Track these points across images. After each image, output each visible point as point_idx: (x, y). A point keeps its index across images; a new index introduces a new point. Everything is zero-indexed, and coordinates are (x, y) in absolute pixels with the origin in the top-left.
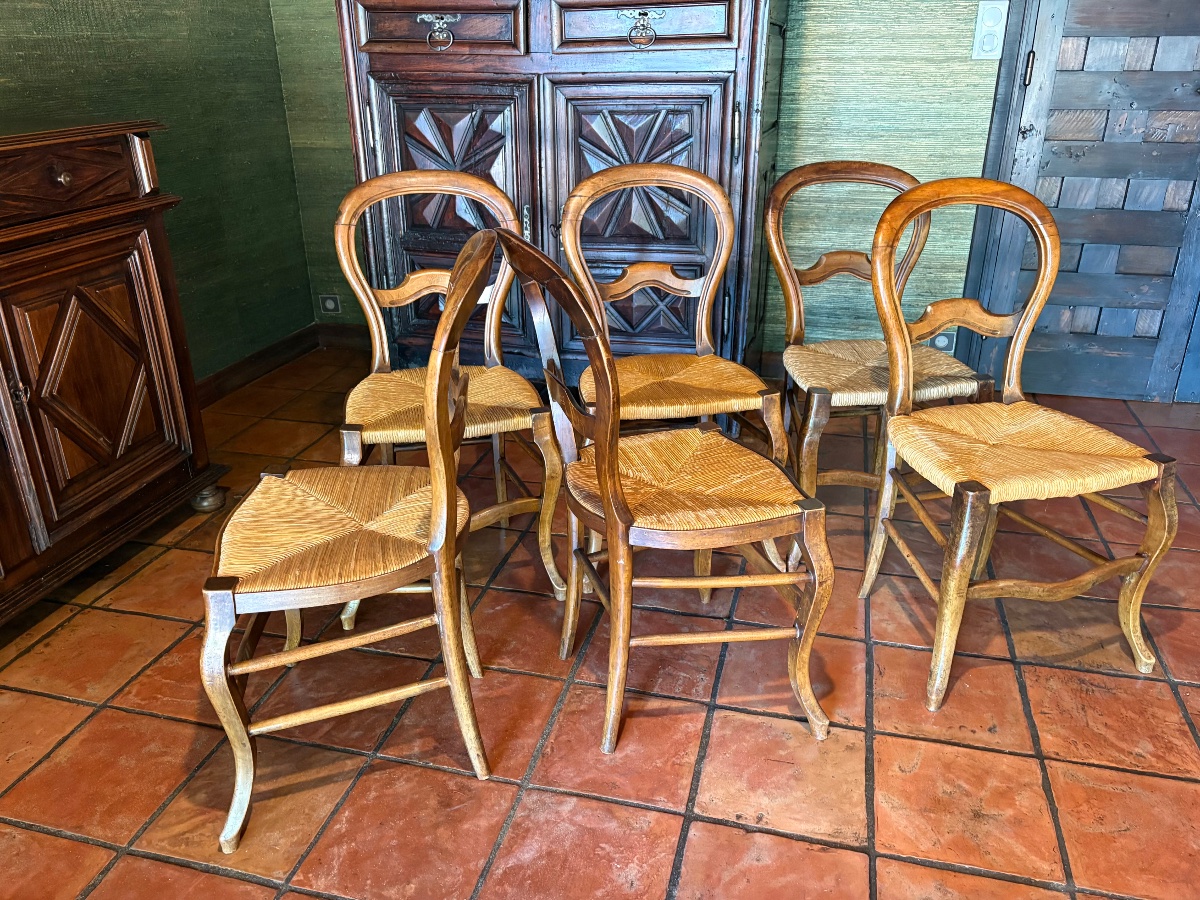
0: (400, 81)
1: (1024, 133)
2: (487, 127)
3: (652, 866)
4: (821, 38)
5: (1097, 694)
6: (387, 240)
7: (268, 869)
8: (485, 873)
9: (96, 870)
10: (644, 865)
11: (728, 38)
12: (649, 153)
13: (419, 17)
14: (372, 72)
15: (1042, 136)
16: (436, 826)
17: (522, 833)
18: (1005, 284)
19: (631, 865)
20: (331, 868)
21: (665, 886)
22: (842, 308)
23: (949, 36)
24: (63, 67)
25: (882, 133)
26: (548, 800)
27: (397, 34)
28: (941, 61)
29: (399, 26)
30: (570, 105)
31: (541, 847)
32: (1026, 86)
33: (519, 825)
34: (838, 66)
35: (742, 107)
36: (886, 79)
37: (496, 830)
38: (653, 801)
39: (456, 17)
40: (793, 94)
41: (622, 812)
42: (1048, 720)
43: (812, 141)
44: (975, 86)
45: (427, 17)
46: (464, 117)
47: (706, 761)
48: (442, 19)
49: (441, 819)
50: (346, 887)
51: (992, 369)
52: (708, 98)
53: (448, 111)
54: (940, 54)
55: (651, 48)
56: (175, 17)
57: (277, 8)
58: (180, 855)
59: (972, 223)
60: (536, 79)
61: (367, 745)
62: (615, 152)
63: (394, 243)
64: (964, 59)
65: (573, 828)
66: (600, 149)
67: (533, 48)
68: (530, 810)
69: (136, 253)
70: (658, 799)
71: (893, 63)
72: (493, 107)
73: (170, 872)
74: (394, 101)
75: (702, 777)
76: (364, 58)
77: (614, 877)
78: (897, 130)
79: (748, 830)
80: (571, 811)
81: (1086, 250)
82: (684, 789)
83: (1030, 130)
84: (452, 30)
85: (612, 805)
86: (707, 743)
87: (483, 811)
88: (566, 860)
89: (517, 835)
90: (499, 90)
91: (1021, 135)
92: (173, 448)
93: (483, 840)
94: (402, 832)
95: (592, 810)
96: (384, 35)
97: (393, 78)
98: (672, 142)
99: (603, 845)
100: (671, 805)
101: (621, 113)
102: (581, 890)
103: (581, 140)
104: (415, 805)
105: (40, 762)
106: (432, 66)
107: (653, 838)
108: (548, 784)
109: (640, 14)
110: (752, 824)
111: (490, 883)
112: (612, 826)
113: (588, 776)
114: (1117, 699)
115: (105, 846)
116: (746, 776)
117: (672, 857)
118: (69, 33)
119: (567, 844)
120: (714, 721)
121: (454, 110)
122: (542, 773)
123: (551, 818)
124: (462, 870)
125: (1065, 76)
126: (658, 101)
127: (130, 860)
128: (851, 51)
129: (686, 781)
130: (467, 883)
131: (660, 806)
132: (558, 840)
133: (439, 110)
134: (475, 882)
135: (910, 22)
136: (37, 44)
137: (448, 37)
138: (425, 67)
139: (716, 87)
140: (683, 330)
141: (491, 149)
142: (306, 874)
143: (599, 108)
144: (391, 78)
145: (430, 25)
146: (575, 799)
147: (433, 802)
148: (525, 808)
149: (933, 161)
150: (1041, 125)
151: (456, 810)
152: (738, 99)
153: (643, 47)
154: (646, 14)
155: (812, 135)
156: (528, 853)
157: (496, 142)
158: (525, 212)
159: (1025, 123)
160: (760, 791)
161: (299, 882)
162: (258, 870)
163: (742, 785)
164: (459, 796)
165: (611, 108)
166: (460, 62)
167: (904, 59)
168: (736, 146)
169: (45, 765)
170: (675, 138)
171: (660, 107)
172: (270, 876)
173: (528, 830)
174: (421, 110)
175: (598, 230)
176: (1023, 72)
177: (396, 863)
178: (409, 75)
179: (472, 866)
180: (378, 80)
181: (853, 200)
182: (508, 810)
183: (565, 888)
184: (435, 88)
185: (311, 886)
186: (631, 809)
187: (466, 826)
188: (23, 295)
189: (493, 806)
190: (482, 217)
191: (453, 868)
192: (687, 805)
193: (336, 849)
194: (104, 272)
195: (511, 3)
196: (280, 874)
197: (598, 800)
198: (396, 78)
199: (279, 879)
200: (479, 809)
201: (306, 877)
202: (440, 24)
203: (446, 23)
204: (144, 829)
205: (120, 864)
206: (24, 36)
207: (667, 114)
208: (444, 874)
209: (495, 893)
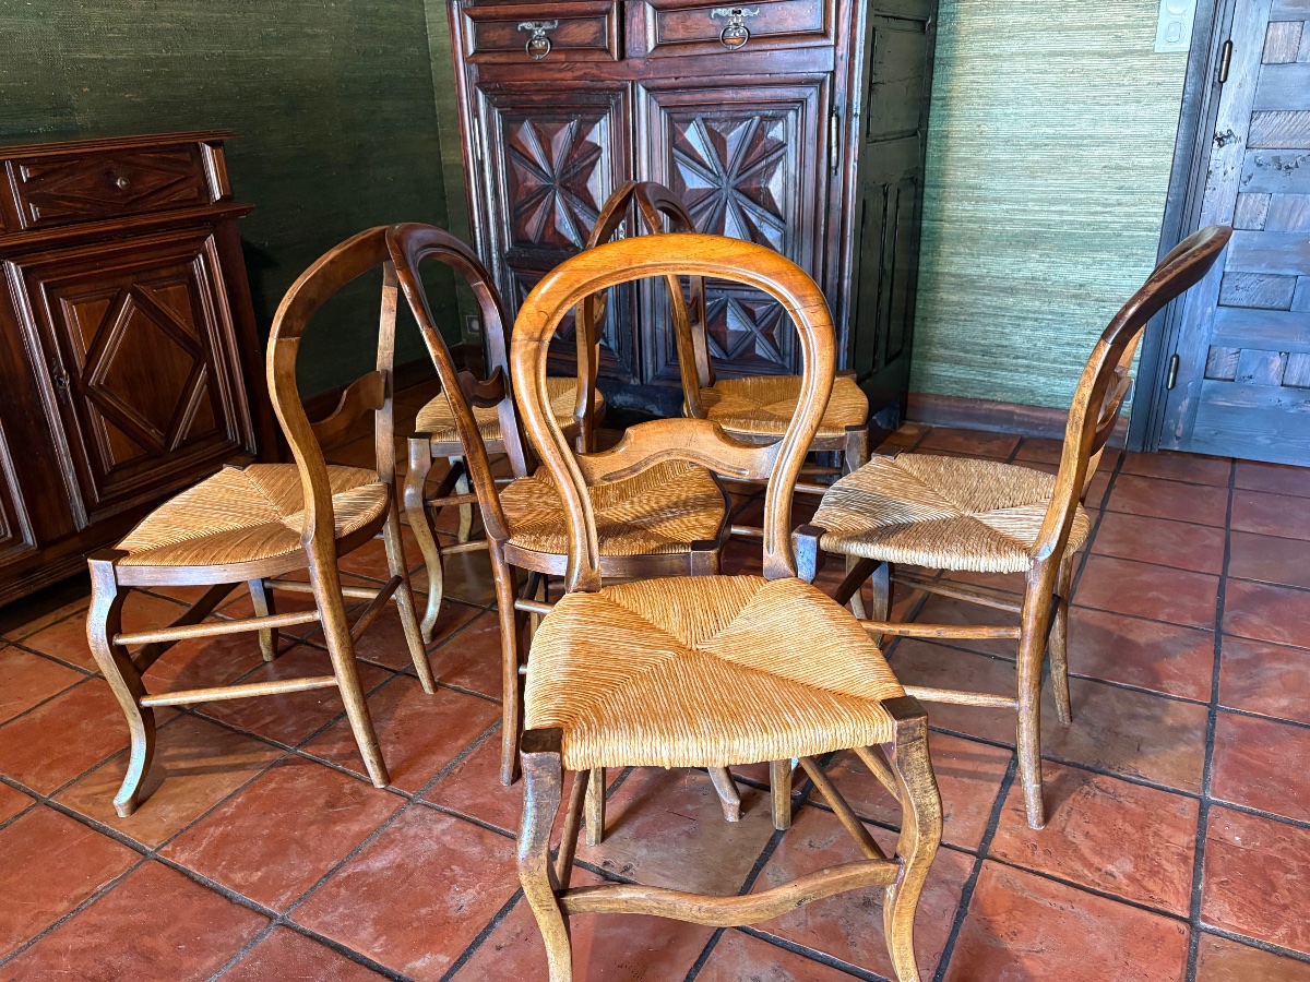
0: (505, 92)
1: (1221, 140)
2: (584, 137)
3: (490, 895)
4: (976, 33)
5: (1098, 800)
6: (494, 255)
7: (147, 837)
8: (330, 874)
9: (13, 812)
10: (483, 893)
11: (824, 34)
12: (742, 164)
13: (520, 25)
14: (480, 84)
15: (1243, 143)
16: (312, 823)
17: (388, 842)
18: (1197, 322)
19: (471, 890)
20: (199, 845)
21: (491, 916)
22: (998, 346)
23: (1125, 26)
24: (191, 83)
25: (1046, 141)
26: (428, 817)
27: (499, 43)
28: (1117, 56)
29: (499, 35)
30: (663, 113)
31: (395, 859)
32: (1222, 83)
33: (387, 835)
34: (995, 65)
35: (842, 112)
36: (1051, 78)
37: (364, 836)
39: (553, 23)
40: (943, 98)
41: (491, 839)
42: (1017, 818)
43: (964, 153)
44: (1159, 84)
45: (528, 25)
46: (562, 127)
48: (540, 26)
49: (319, 818)
50: (202, 864)
51: (1181, 425)
52: (802, 102)
53: (548, 121)
54: (1115, 47)
55: (744, 49)
56: (316, 36)
57: (432, 25)
58: (84, 812)
59: (1156, 248)
60: (630, 85)
61: (293, 740)
62: (708, 163)
63: (501, 259)
64: (1146, 53)
65: (435, 847)
66: (694, 159)
67: (629, 53)
68: (407, 823)
69: (201, 256)
71: (1059, 59)
72: (591, 117)
73: (69, 825)
74: (499, 112)
76: (474, 67)
77: (447, 898)
78: (1065, 137)
79: (608, 877)
80: (443, 830)
81: (1300, 285)
83: (1228, 137)
84: (551, 36)
85: (485, 830)
86: (619, 785)
87: (361, 817)
88: (411, 875)
89: (381, 844)
90: (595, 99)
91: (1216, 143)
92: (234, 447)
93: (346, 843)
94: (278, 824)
95: (464, 832)
96: (489, 45)
97: (498, 89)
98: (765, 152)
99: (453, 867)
101: (715, 120)
102: (409, 905)
103: (674, 151)
104: (303, 801)
105: (20, 716)
106: (535, 76)
107: (507, 869)
108: (438, 802)
109: (734, 12)
110: (615, 872)
111: (331, 882)
112: (474, 851)
113: (479, 800)
114: (1120, 807)
115: (31, 795)
116: (637, 825)
117: (515, 890)
118: (201, 51)
119: (421, 860)
121: (553, 121)
122: (438, 791)
123: (422, 833)
124: (311, 867)
125: (1273, 70)
126: (752, 107)
127: (43, 809)
128: (1013, 47)
130: (309, 880)
132: (416, 855)
133: (540, 121)
134: (317, 880)
135: (1079, 11)
136: (165, 62)
137: (546, 45)
138: (529, 77)
139: (813, 90)
140: (778, 359)
141: (588, 161)
142: (175, 846)
143: (693, 115)
144: (495, 89)
145: (531, 32)
146: (454, 820)
147: (321, 801)
148: (402, 820)
149: (1108, 173)
150: (1240, 130)
151: (338, 812)
152: (837, 102)
153: (736, 47)
154: (740, 12)
155: (964, 145)
156: (380, 862)
157: (593, 154)
159: (1221, 128)
160: (644, 842)
161: (167, 854)
162: (138, 837)
163: (628, 832)
164: (348, 799)
165: (705, 115)
166: (561, 70)
167: (1074, 54)
168: (834, 154)
169: (22, 719)
170: (769, 146)
171: (754, 113)
172: (143, 843)
173: (392, 841)
174: (524, 120)
176: (1218, 67)
177: (256, 851)
178: (513, 86)
179: (322, 866)
180: (484, 92)
181: (1011, 220)
182: (386, 820)
183: (395, 901)
184: (535, 98)
185: (173, 858)
186: (502, 838)
187: (338, 828)
188: (71, 290)
189: (374, 813)
191: (304, 864)
193: (212, 830)
194: (164, 273)
195: (604, 7)
196: (154, 842)
197: (476, 824)
198: (501, 89)
199: (152, 847)
200: (359, 814)
201: (174, 850)
202: (539, 32)
203: (545, 31)
204: (69, 785)
205: (34, 812)
206: (153, 54)
207: (761, 121)
208: (293, 868)
209: (329, 894)
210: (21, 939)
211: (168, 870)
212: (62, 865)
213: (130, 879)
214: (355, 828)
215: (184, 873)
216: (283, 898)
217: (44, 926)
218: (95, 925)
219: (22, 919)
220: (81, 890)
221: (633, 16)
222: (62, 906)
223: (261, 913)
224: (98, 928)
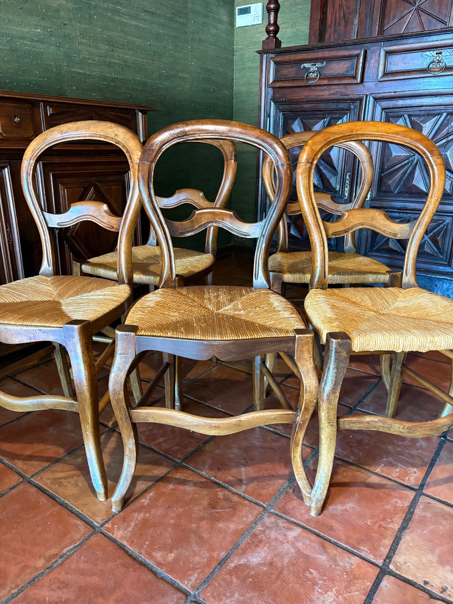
0: (288, 103)
7: (95, 515)
8: (222, 562)
9: (8, 486)
10: (340, 596)
13: (303, 65)
14: (273, 99)
16: (202, 519)
17: (256, 542)
19: (330, 593)
20: (128, 526)
26: (281, 524)
27: (289, 76)
29: (290, 71)
30: (383, 112)
31: (266, 557)
33: (255, 535)
37: (240, 533)
38: (358, 549)
39: (323, 63)
41: (332, 550)
45: (307, 65)
46: (319, 122)
47: (406, 531)
48: (315, 65)
49: (206, 515)
50: (133, 542)
53: (311, 119)
55: (441, 74)
57: (236, 80)
58: (53, 491)
60: (365, 97)
61: (179, 456)
65: (292, 550)
67: (365, 80)
68: (267, 527)
70: (362, 548)
72: (338, 116)
73: (43, 499)
74: (283, 114)
75: (401, 542)
76: (270, 91)
77: (314, 598)
79: (432, 596)
80: (295, 537)
82: (385, 547)
84: (320, 71)
85: (326, 541)
86: (410, 518)
87: (235, 519)
88: (281, 573)
89: (253, 542)
90: (342, 106)
93: (229, 538)
94: (179, 516)
95: (310, 540)
96: (283, 77)
98: (448, 133)
99: (312, 570)
100: (372, 556)
101: (416, 116)
102: (286, 599)
104: (193, 501)
105: (13, 421)
107: (352, 578)
108: (284, 513)
109: (437, 54)
110: (436, 592)
111: (224, 571)
112: (323, 558)
115: (20, 474)
116: (437, 552)
117: (364, 598)
118: (131, 77)
119: (286, 560)
120: (419, 503)
121: (314, 118)
122: (282, 504)
123: (281, 538)
124: (208, 555)
126: (442, 108)
127: (27, 485)
129: (388, 542)
130: (208, 565)
131: (363, 554)
132: (281, 556)
133: (306, 119)
134: (213, 566)
138: (302, 95)
140: (439, 254)
142: (113, 524)
143: (402, 113)
144: (283, 101)
145: (309, 68)
146: (299, 530)
147: (205, 502)
148: (264, 525)
151: (218, 513)
153: (436, 74)
154: (441, 53)
156: (256, 558)
158: (348, 177)
160: (449, 567)
161: (108, 529)
162: (88, 514)
163: (433, 558)
164: (223, 503)
165: (410, 113)
166: (323, 90)
169: (15, 422)
170: (450, 130)
171: (443, 111)
172: (93, 519)
173: (261, 541)
174: (295, 119)
175: (390, 188)
177: (168, 536)
178: (293, 99)
179: (215, 554)
180: (275, 103)
182: (252, 523)
184: (306, 106)
185: (113, 533)
186: (340, 550)
187: (221, 525)
188: (65, 180)
189: (243, 516)
190: (322, 180)
191: (202, 552)
192: (385, 561)
193: (136, 515)
194: (111, 178)
195: (356, 52)
196: (99, 519)
197: (318, 535)
198: (285, 101)
199: (97, 522)
200: (233, 516)
201: (113, 527)
202: (314, 68)
203: (317, 67)
204: (43, 470)
205: (21, 487)
206: (108, 75)
207: (447, 115)
208: (195, 554)
209: (224, 580)
210: (13, 586)
211: (111, 543)
212: (40, 529)
213: (85, 547)
214: (232, 526)
215: (121, 547)
216: (193, 578)
217: (28, 577)
218: (63, 583)
219: (13, 569)
220: (53, 551)
221: (371, 58)
222: (40, 563)
223: (179, 590)
224: (64, 585)
